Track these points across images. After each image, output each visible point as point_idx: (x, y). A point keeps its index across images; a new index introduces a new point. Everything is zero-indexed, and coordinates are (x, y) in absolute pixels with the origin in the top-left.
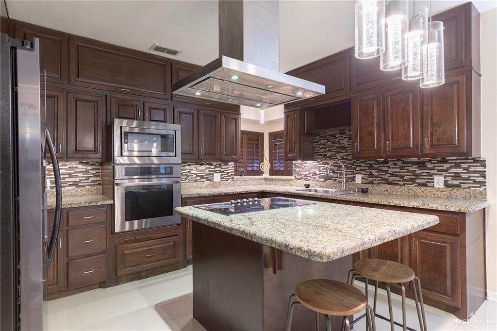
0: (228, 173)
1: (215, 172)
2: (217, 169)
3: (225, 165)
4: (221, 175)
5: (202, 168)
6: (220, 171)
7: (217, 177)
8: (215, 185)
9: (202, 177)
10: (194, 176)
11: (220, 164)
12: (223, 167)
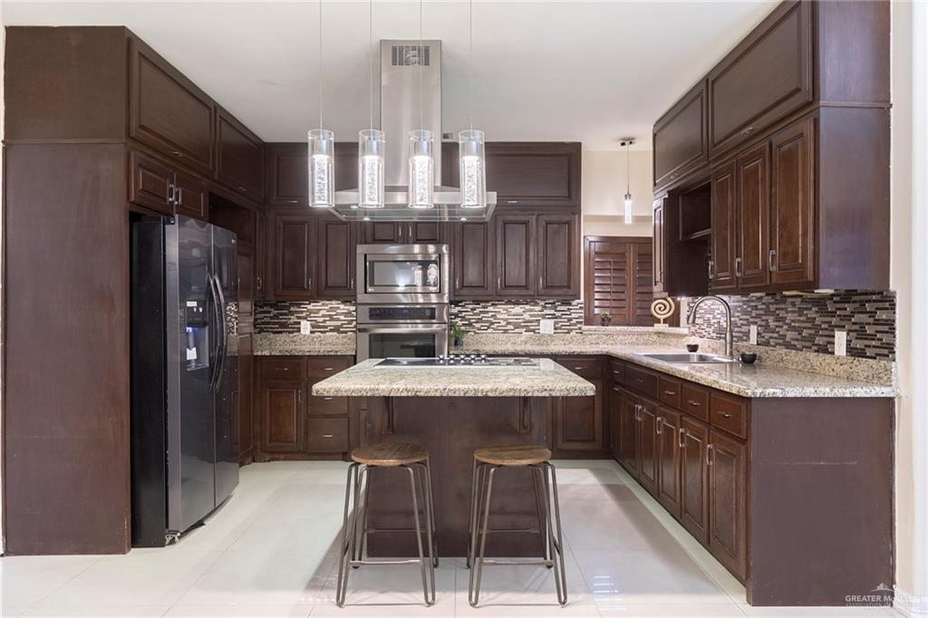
0: (570, 320)
1: (544, 317)
2: (546, 312)
3: (563, 304)
4: (556, 323)
5: (518, 309)
6: (554, 317)
7: (547, 326)
8: (541, 339)
9: (517, 326)
10: (503, 323)
11: (554, 303)
12: (559, 308)
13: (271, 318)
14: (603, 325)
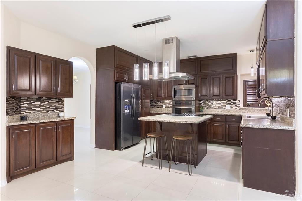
0: (236, 105)
1: (227, 104)
2: (228, 103)
3: (234, 101)
4: (231, 106)
5: (219, 102)
6: (230, 104)
7: (228, 107)
8: (226, 111)
9: (219, 107)
10: (215, 106)
11: (231, 100)
12: (232, 102)
13: (157, 104)
14: (247, 107)
